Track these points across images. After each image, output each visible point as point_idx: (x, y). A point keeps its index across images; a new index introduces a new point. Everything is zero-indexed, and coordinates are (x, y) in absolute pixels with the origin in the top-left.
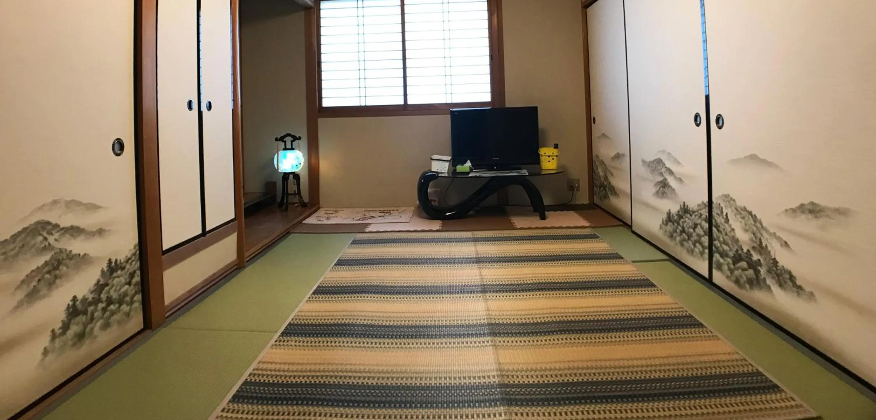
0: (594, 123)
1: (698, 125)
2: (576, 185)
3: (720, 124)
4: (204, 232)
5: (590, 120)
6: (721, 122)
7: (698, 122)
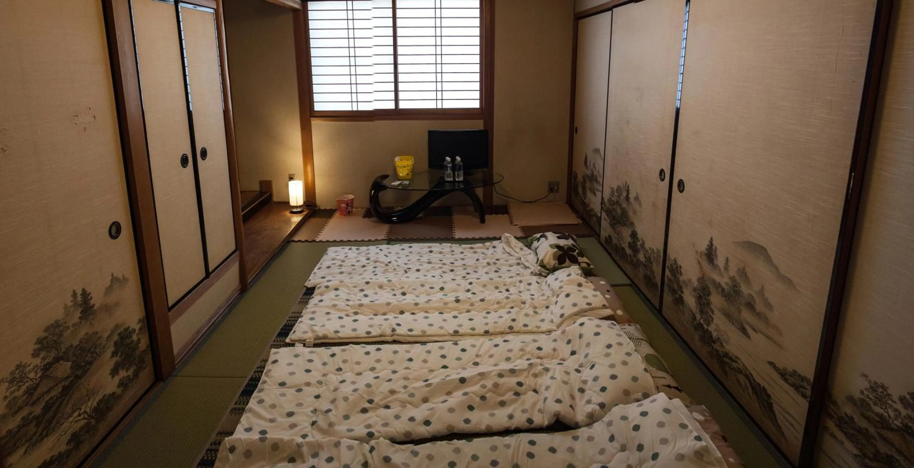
0: (576, 132)
1: (662, 180)
2: (556, 188)
3: (682, 188)
4: (208, 274)
5: (573, 130)
6: (682, 185)
7: (663, 177)
